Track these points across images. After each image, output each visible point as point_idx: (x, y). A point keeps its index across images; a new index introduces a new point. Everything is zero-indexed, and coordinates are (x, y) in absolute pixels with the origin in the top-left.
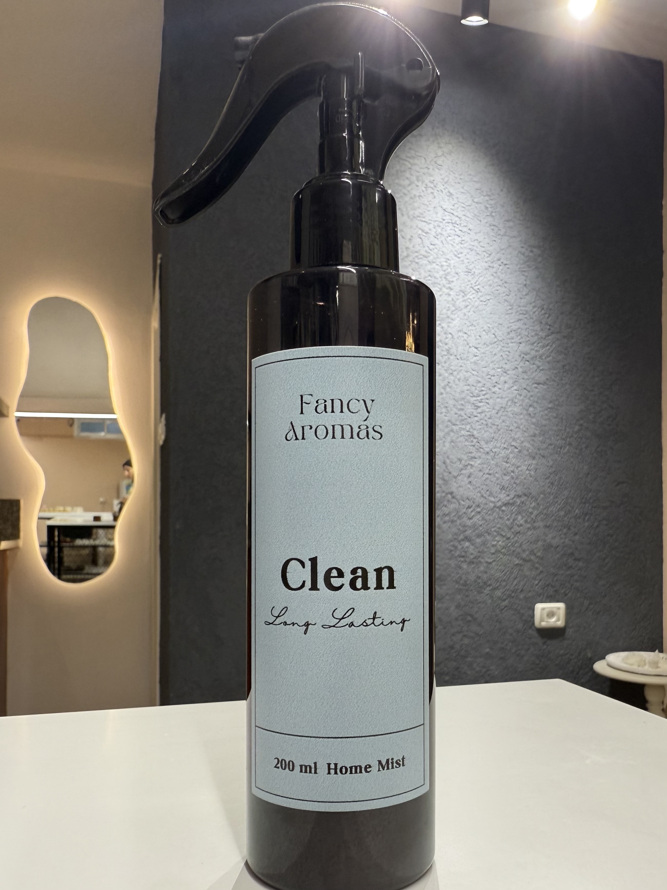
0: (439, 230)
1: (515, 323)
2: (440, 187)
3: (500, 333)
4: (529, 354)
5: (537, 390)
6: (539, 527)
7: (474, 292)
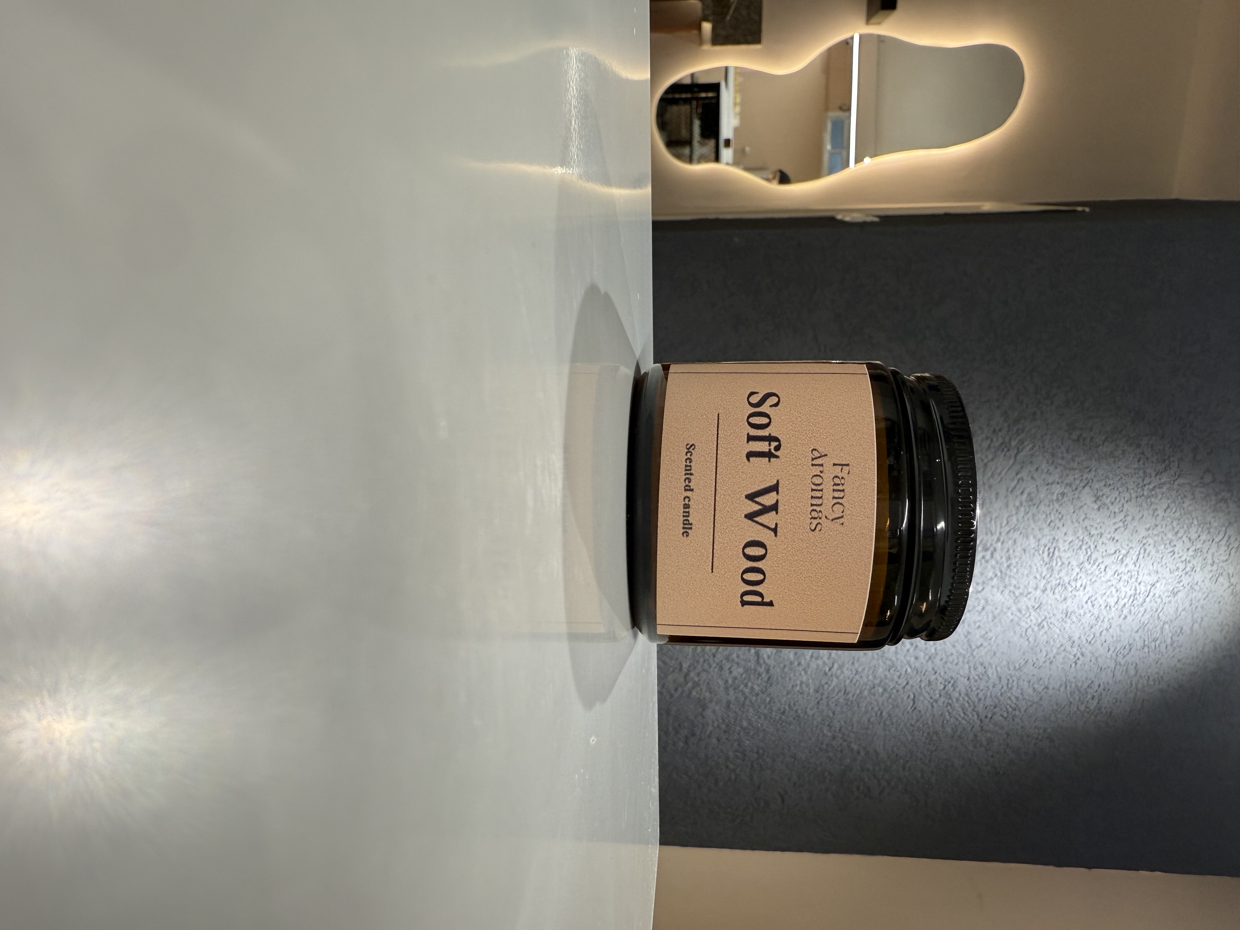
0: (1125, 577)
1: (995, 673)
2: (1186, 580)
3: (983, 653)
4: (954, 690)
5: (905, 698)
6: (728, 694)
7: (1040, 620)
